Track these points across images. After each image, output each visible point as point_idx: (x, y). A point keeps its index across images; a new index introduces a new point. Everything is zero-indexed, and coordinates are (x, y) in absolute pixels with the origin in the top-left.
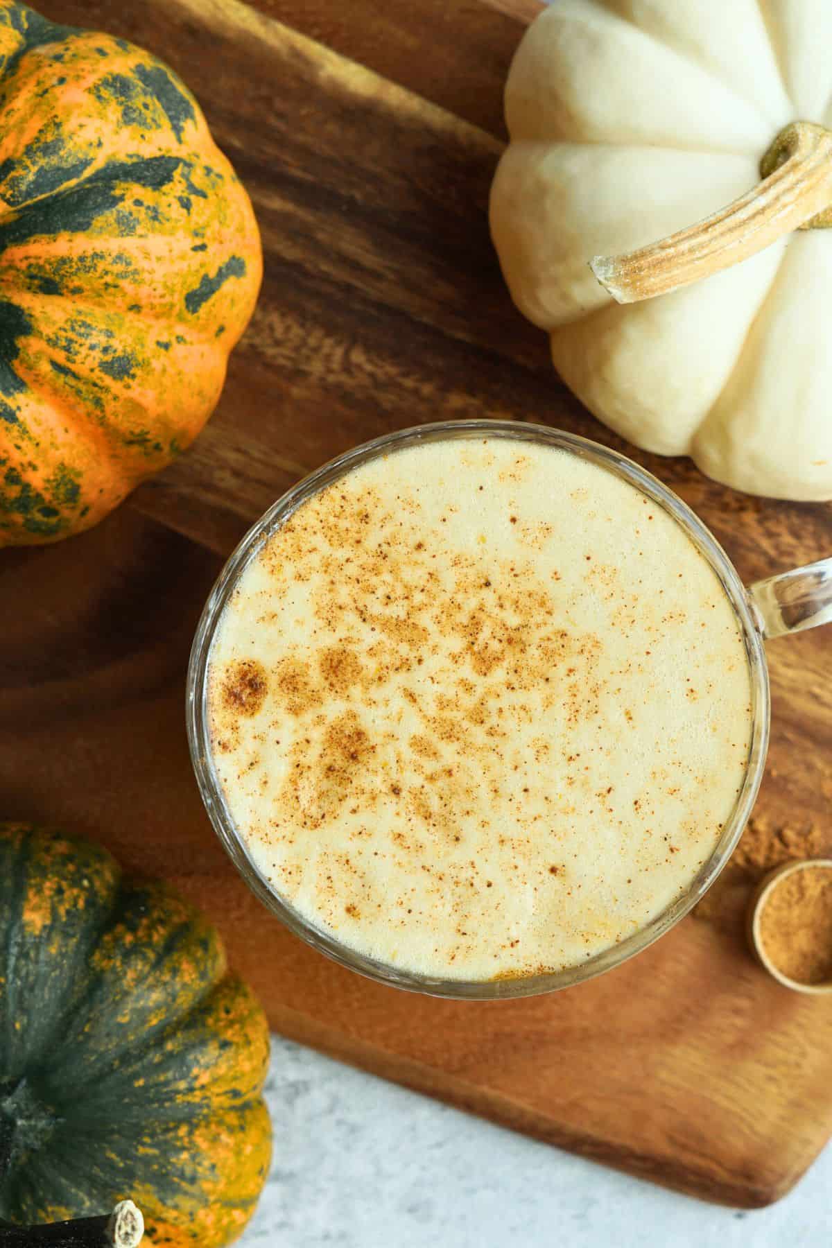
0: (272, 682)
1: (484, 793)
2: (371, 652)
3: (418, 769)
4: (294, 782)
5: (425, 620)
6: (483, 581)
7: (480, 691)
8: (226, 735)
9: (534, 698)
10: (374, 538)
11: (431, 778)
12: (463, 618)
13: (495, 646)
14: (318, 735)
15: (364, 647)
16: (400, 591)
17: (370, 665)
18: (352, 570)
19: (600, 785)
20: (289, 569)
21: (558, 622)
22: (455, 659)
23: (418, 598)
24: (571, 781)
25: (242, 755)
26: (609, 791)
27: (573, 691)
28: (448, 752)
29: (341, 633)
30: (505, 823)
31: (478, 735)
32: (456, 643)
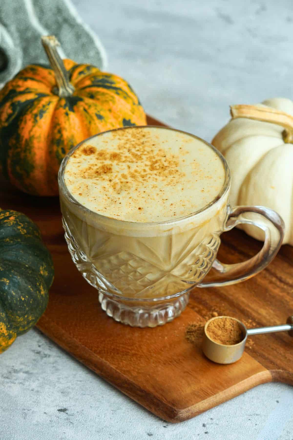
0: (97, 153)
1: (133, 189)
2: (126, 157)
3: (120, 179)
4: (87, 170)
5: (144, 157)
6: (164, 156)
7: (147, 173)
8: (77, 155)
9: (160, 178)
10: (143, 140)
11: (122, 182)
12: (154, 160)
13: (158, 167)
14: (100, 165)
15: (125, 155)
16: (142, 150)
17: (123, 159)
18: (133, 143)
19: (165, 198)
20: (118, 137)
21: (177, 168)
22: (146, 165)
23: (145, 153)
24: (158, 195)
25: (78, 160)
26: (166, 199)
27: (172, 181)
28: (130, 179)
29: (121, 151)
30: (134, 195)
31: (141, 179)
32: (148, 163)
